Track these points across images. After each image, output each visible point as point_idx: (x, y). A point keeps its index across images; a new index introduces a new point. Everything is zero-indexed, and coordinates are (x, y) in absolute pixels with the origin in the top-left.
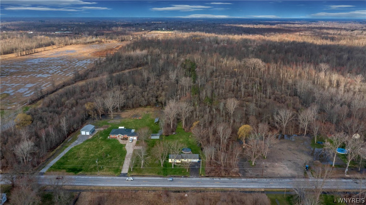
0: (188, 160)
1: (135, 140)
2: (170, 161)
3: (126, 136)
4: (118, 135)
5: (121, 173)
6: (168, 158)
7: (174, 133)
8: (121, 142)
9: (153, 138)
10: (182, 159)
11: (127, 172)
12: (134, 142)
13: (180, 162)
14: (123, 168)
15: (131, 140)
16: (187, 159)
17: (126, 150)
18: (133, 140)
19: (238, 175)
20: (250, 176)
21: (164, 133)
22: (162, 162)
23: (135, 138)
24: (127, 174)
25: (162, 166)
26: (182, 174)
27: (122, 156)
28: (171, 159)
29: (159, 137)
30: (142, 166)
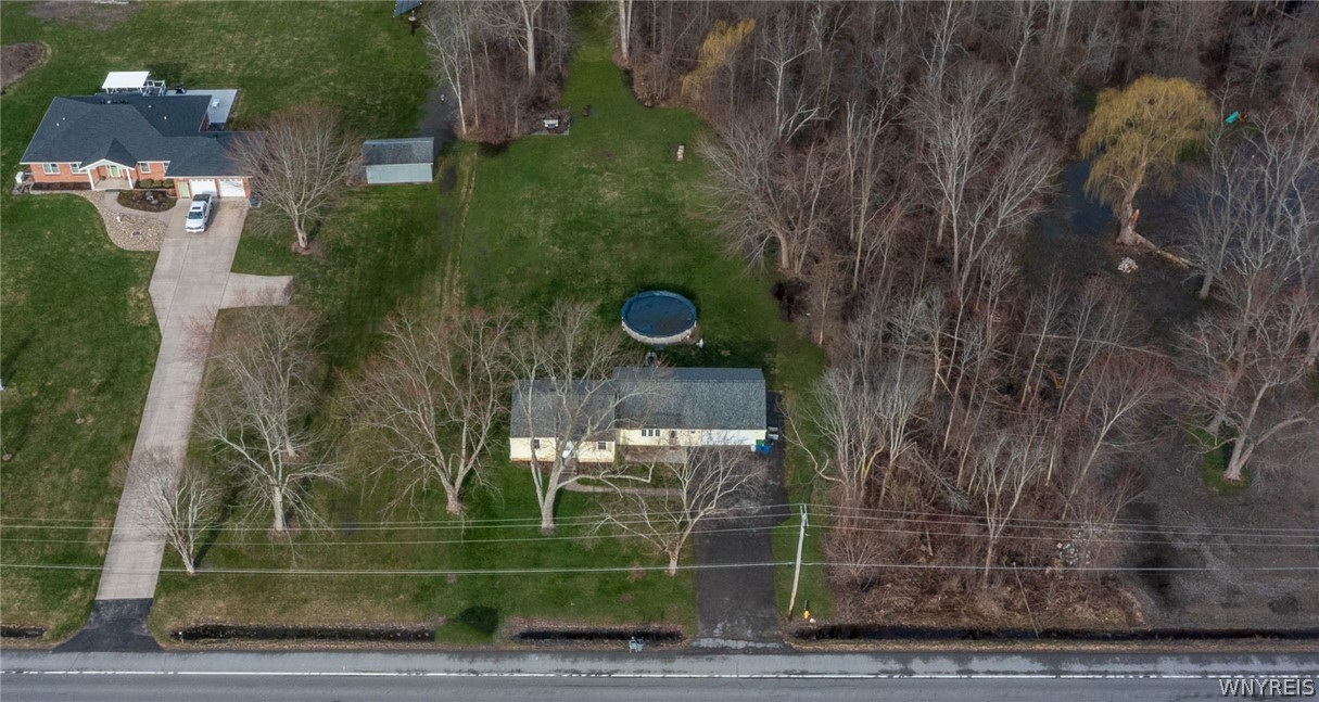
0: (673, 435)
1: (235, 204)
2: (520, 449)
3: (156, 169)
4: (94, 166)
5: (94, 606)
6: (502, 430)
7: (547, 123)
8: (123, 229)
9: (377, 175)
10: (624, 433)
11: (144, 588)
12: (229, 228)
13: (608, 455)
14: (120, 540)
15: (198, 215)
16: (664, 433)
17: (154, 324)
18: (212, 208)
19: (1124, 605)
20: (1222, 620)
21: (470, 123)
22: (451, 475)
23: (233, 189)
24: (146, 604)
25: (453, 505)
26: (628, 596)
27: (118, 395)
28: (527, 441)
29: (428, 167)
30: (279, 513)
